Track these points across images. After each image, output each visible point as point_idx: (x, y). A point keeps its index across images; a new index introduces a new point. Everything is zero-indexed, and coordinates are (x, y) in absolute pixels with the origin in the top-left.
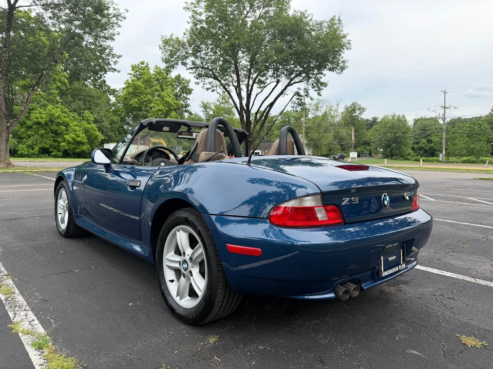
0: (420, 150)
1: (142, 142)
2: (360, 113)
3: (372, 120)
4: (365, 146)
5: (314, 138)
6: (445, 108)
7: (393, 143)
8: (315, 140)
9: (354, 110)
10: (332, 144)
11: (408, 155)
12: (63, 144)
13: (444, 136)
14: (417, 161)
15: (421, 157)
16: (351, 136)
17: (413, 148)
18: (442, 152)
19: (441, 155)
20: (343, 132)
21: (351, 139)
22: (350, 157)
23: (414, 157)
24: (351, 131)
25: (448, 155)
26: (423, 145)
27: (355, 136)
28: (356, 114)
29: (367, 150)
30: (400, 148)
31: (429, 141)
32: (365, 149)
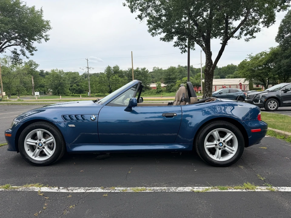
0: (74, 90)
2: (35, 67)
3: (40, 71)
4: (41, 88)
5: (6, 82)
6: (88, 68)
7: (59, 86)
8: (7, 84)
9: (31, 65)
10: (20, 86)
11: (68, 93)
13: (89, 83)
14: (73, 96)
15: (75, 94)
16: (31, 81)
17: (69, 89)
18: (89, 91)
19: (89, 93)
20: (27, 79)
21: (32, 83)
22: (35, 95)
23: (71, 94)
24: (31, 78)
25: (91, 93)
26: (75, 87)
27: (34, 81)
28: (33, 68)
29: (43, 90)
30: (63, 89)
31: (78, 85)
32: (41, 89)
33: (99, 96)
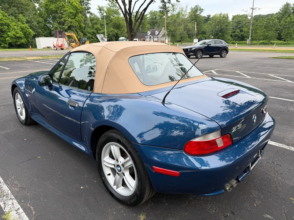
0: (236, 37)
1: (60, 36)
2: (200, 13)
3: (207, 17)
4: (203, 35)
5: (172, 30)
6: (253, 9)
7: (219, 32)
8: (173, 31)
9: (196, 11)
10: (183, 33)
11: (228, 40)
12: (7, 39)
13: (251, 27)
14: (233, 43)
15: (236, 41)
16: (194, 28)
17: (231, 36)
18: (249, 38)
19: (248, 40)
20: (190, 25)
21: (195, 30)
22: (194, 42)
23: (232, 42)
24: (195, 24)
25: (252, 40)
26: (237, 33)
27: (197, 28)
28: (198, 13)
29: (204, 37)
30: (224, 35)
31: (241, 31)
32: (202, 36)
33: (264, 44)
